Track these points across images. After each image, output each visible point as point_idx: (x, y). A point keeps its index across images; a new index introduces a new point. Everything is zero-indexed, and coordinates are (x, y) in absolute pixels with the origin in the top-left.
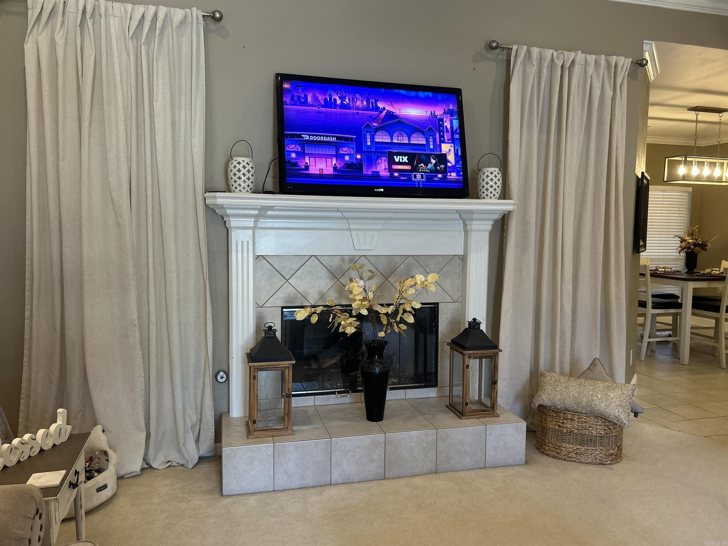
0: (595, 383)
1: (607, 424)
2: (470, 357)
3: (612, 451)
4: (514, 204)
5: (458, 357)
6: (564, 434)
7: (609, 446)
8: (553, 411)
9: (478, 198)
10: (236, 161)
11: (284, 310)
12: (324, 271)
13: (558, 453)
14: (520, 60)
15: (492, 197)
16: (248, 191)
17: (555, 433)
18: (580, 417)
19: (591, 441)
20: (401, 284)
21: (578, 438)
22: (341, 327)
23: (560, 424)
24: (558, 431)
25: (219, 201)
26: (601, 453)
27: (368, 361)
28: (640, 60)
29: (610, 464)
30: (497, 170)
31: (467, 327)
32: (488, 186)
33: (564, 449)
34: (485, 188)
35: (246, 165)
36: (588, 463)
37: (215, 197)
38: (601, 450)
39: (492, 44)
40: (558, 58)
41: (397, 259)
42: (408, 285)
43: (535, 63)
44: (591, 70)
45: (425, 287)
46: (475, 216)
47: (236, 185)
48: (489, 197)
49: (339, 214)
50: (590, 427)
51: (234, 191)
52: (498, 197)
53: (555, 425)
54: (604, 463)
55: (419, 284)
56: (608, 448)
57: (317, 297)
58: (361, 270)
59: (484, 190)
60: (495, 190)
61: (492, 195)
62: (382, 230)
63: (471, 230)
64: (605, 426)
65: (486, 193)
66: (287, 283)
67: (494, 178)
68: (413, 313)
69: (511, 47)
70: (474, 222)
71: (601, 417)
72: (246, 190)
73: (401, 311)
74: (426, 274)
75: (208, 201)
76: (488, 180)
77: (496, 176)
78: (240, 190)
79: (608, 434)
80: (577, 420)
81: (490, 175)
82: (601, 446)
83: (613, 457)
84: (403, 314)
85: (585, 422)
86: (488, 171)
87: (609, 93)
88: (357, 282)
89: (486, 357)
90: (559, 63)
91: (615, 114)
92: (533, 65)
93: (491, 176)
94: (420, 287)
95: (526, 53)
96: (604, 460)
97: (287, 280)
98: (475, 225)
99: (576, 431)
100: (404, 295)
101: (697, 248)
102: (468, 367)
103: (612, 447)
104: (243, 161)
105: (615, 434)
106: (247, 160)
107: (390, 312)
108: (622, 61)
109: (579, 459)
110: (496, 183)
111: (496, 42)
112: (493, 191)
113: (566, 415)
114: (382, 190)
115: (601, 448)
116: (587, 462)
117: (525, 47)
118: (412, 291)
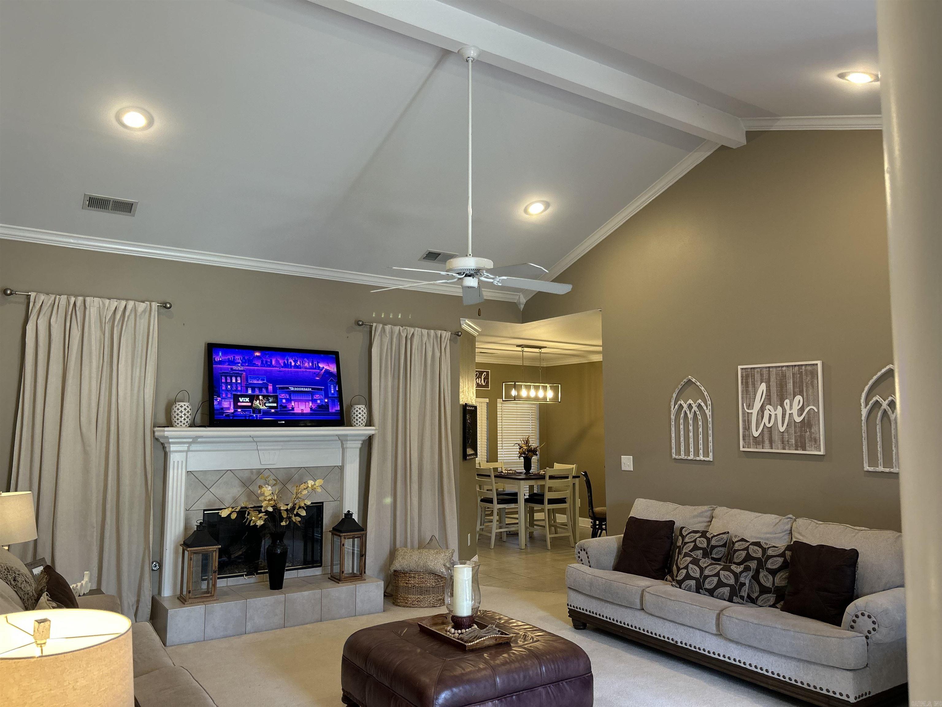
0: (429, 550)
1: (436, 578)
2: (345, 538)
3: (440, 597)
4: (375, 430)
5: (336, 538)
6: (410, 588)
7: (438, 594)
8: (402, 573)
9: (351, 425)
10: (179, 405)
11: (205, 512)
12: (237, 482)
13: (406, 603)
14: (378, 333)
15: (361, 425)
16: (186, 426)
17: (404, 589)
18: (419, 575)
19: (427, 591)
20: (298, 488)
21: (419, 590)
22: (252, 521)
23: (407, 582)
24: (406, 587)
25: (166, 434)
26: (434, 599)
27: (272, 545)
28: (457, 332)
29: (439, 606)
30: (364, 406)
31: (344, 517)
32: (358, 418)
33: (410, 599)
34: (356, 419)
35: (187, 408)
36: (426, 607)
37: (164, 431)
38: (434, 596)
39: (359, 322)
40: (403, 331)
41: (293, 470)
42: (303, 488)
43: (388, 335)
44: (425, 339)
45: (314, 489)
46: (349, 438)
47: (178, 422)
48: (358, 425)
49: (251, 439)
50: (426, 581)
51: (176, 426)
52: (364, 425)
53: (404, 583)
54: (436, 606)
55: (310, 487)
56: (438, 595)
57: (231, 501)
58: (268, 479)
59: (355, 420)
60: (362, 420)
61: (360, 424)
62: (282, 449)
63: (347, 448)
64: (435, 579)
65: (356, 422)
66: (209, 491)
67: (361, 412)
68: (306, 508)
69: (372, 324)
70: (349, 442)
71: (432, 573)
72: (185, 425)
73: (297, 507)
74: (315, 480)
75: (157, 434)
76: (357, 413)
77: (362, 411)
78: (181, 425)
79: (437, 585)
80: (417, 577)
81: (358, 410)
82: (433, 594)
83: (442, 601)
84: (298, 509)
85: (423, 578)
86: (357, 407)
87: (438, 354)
88: (266, 488)
89: (357, 537)
90: (404, 335)
91: (442, 368)
92: (387, 337)
93: (360, 411)
94: (310, 489)
95: (382, 328)
96: (435, 604)
97: (209, 489)
98: (349, 444)
99: (417, 585)
100: (299, 495)
101: (530, 453)
102: (343, 545)
103: (440, 594)
104: (185, 405)
105: (442, 585)
106: (187, 404)
107: (289, 508)
108: (445, 334)
109: (419, 605)
110: (363, 415)
111: (361, 321)
112: (361, 421)
113: (410, 574)
114: (284, 422)
115: (434, 595)
116: (424, 606)
117: (381, 326)
118: (305, 492)
